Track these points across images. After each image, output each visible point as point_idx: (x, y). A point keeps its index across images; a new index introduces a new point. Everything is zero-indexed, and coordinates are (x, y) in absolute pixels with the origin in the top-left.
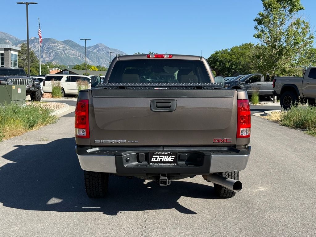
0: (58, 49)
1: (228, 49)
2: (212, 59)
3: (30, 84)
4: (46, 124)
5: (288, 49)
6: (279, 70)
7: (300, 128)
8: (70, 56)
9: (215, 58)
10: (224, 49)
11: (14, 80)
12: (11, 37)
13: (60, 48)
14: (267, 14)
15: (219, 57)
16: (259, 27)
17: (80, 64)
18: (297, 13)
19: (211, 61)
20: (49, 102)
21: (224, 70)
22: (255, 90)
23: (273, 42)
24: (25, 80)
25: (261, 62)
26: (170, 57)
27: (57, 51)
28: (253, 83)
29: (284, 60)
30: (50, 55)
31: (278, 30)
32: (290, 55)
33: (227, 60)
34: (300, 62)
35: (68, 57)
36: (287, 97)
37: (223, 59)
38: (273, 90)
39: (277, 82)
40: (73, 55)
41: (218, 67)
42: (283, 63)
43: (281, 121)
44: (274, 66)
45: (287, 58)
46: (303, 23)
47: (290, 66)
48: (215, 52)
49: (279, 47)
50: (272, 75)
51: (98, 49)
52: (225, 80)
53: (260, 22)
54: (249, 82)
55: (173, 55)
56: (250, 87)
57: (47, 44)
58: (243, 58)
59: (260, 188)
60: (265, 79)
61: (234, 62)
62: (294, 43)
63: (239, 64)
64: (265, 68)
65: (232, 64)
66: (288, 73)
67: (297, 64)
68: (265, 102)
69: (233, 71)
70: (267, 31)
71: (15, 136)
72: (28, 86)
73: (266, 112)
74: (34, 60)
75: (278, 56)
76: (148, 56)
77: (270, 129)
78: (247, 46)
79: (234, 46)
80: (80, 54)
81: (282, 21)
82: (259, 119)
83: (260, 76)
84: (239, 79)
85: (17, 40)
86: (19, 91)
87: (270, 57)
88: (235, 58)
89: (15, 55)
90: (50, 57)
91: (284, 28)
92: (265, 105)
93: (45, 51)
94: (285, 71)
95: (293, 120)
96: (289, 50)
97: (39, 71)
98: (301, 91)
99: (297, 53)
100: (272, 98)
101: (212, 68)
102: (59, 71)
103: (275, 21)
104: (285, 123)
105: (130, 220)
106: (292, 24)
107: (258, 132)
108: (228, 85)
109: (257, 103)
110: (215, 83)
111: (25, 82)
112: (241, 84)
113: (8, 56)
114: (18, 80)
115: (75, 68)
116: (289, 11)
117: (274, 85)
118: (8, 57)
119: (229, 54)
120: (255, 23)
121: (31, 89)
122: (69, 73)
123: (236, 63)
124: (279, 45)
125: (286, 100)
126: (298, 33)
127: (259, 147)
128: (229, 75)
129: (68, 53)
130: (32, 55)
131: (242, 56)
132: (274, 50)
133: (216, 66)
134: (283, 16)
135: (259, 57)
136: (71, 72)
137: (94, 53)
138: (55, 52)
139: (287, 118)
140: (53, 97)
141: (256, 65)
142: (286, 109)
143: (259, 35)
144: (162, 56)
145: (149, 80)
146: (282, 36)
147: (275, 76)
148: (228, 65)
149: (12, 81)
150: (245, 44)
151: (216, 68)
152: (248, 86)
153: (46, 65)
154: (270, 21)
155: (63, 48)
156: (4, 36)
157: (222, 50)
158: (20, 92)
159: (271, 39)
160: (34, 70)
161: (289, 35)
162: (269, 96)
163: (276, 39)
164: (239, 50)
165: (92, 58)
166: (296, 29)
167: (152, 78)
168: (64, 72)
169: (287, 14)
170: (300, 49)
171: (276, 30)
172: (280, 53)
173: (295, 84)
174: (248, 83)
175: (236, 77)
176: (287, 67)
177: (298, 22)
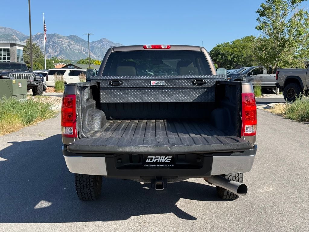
0: (63, 44)
1: (230, 42)
2: (214, 52)
3: (32, 79)
4: (45, 119)
5: (290, 40)
6: (281, 62)
7: (305, 121)
8: (75, 51)
9: (217, 51)
10: (226, 43)
11: (15, 74)
12: (18, 32)
13: (65, 43)
14: (269, 6)
15: (221, 50)
16: (261, 19)
17: (84, 58)
18: (300, 4)
19: (213, 54)
20: (51, 96)
21: (226, 64)
22: (257, 83)
23: (276, 34)
24: (27, 74)
25: (263, 54)
26: (168, 48)
27: (62, 46)
28: (255, 76)
29: (286, 52)
30: (55, 50)
31: (281, 22)
32: (293, 47)
33: (229, 53)
34: (303, 54)
35: (73, 52)
36: (291, 89)
37: (225, 52)
38: (276, 82)
39: (280, 74)
40: (78, 50)
41: (220, 60)
42: (286, 55)
43: (286, 114)
44: (277, 58)
45: (290, 50)
46: (306, 14)
47: (293, 58)
48: (217, 45)
49: (282, 38)
50: (275, 67)
51: (102, 44)
52: (227, 73)
53: (262, 14)
54: (252, 75)
55: (171, 46)
56: (253, 79)
57: (52, 40)
58: (244, 50)
59: (266, 188)
60: (267, 71)
61: (236, 54)
62: (297, 34)
63: (241, 56)
64: (268, 60)
65: (234, 57)
66: (291, 65)
67: (300, 55)
68: (268, 95)
69: (235, 64)
70: (269, 23)
71: (12, 131)
72: (29, 80)
73: (269, 105)
74: (40, 55)
75: (280, 48)
76: (145, 47)
77: (274, 123)
78: (248, 39)
79: (236, 39)
80: (84, 49)
81: (285, 13)
82: (262, 112)
83: (262, 68)
84: (241, 72)
85: (23, 35)
86: (20, 85)
87: (273, 49)
88: (236, 51)
89: (21, 50)
90: (55, 52)
91: (286, 20)
92: (267, 97)
93: (51, 46)
94: (288, 63)
95: (298, 113)
96: (292, 41)
97: (44, 66)
98: (305, 82)
99: (299, 45)
100: (274, 90)
101: (214, 61)
102: (64, 66)
103: (277, 13)
104: (288, 116)
105: (123, 227)
106: (295, 15)
107: (262, 125)
108: (230, 78)
109: (259, 95)
110: (217, 75)
111: (27, 76)
112: (243, 77)
113: (14, 51)
114: (20, 74)
115: (79, 63)
116: (292, 2)
117: (277, 77)
119: (231, 47)
120: (258, 15)
121: (32, 83)
122: (74, 68)
123: (238, 56)
124: (282, 36)
125: (289, 92)
126: (301, 24)
127: (263, 142)
128: (231, 68)
129: (73, 48)
130: (38, 50)
131: (244, 49)
132: (277, 42)
133: (218, 58)
134: (285, 7)
135: (261, 49)
136: (76, 66)
137: (98, 48)
138: (61, 47)
139: (292, 110)
140: (56, 91)
141: (258, 57)
142: (291, 102)
143: (261, 27)
144: (159, 47)
145: (152, 73)
146: (285, 28)
147: (278, 68)
148: (229, 58)
149: (13, 75)
150: (247, 37)
151: (218, 61)
152: (250, 78)
153: (51, 60)
154: (272, 12)
155: (68, 43)
156: (11, 32)
157: (224, 43)
158: (21, 87)
159: (274, 31)
160: (39, 65)
161: (291, 27)
162: (272, 88)
163: (278, 30)
164: (241, 43)
165: (97, 53)
166: (299, 20)
167: (154, 72)
168: (68, 66)
169: (289, 5)
170: (303, 40)
171: (279, 21)
172: (283, 45)
173: (299, 76)
174: (250, 76)
175: (238, 70)
176: (290, 59)
177: (301, 13)
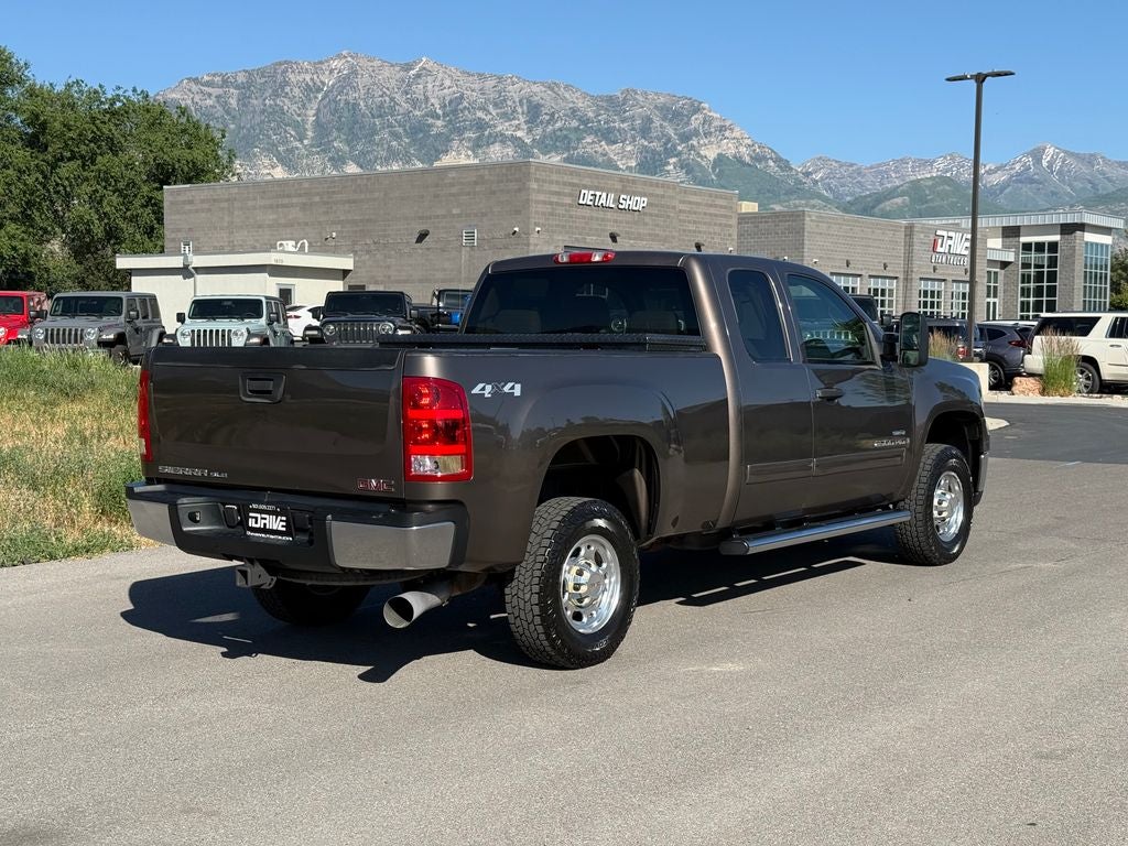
26: (606, 260)
89: (1102, 245)
113: (1075, 250)
118: (1073, 255)
140: (1043, 392)
